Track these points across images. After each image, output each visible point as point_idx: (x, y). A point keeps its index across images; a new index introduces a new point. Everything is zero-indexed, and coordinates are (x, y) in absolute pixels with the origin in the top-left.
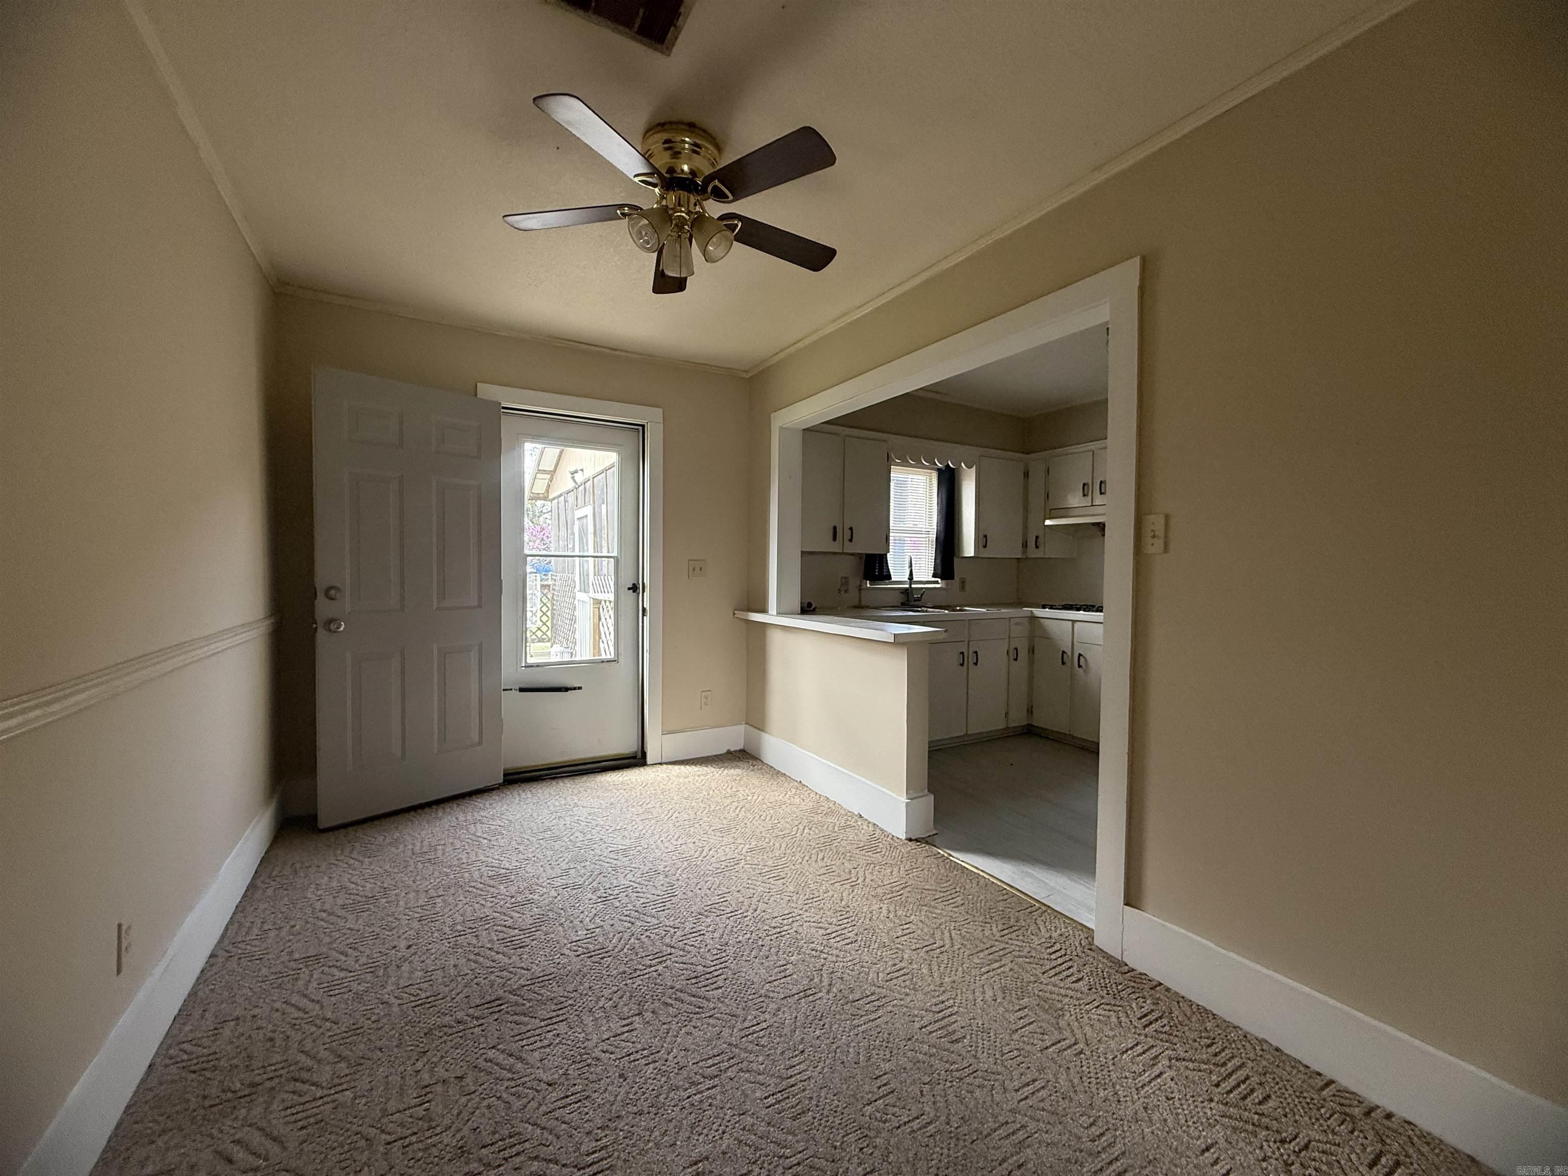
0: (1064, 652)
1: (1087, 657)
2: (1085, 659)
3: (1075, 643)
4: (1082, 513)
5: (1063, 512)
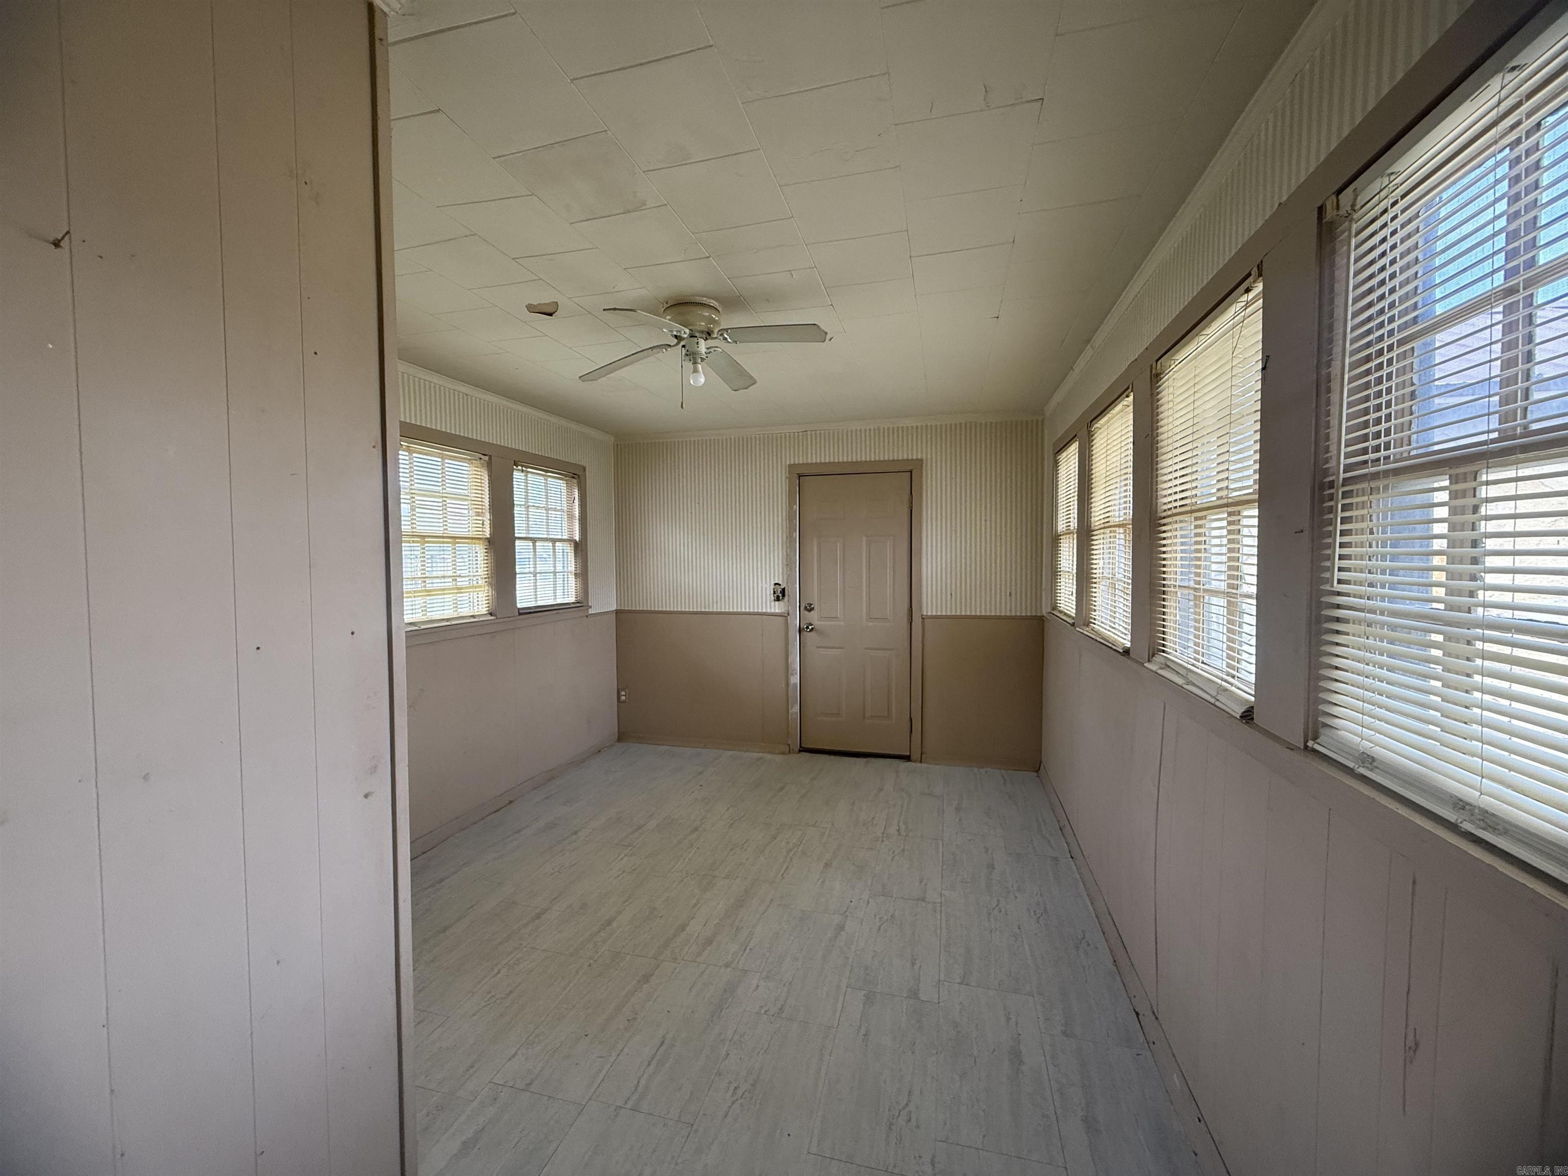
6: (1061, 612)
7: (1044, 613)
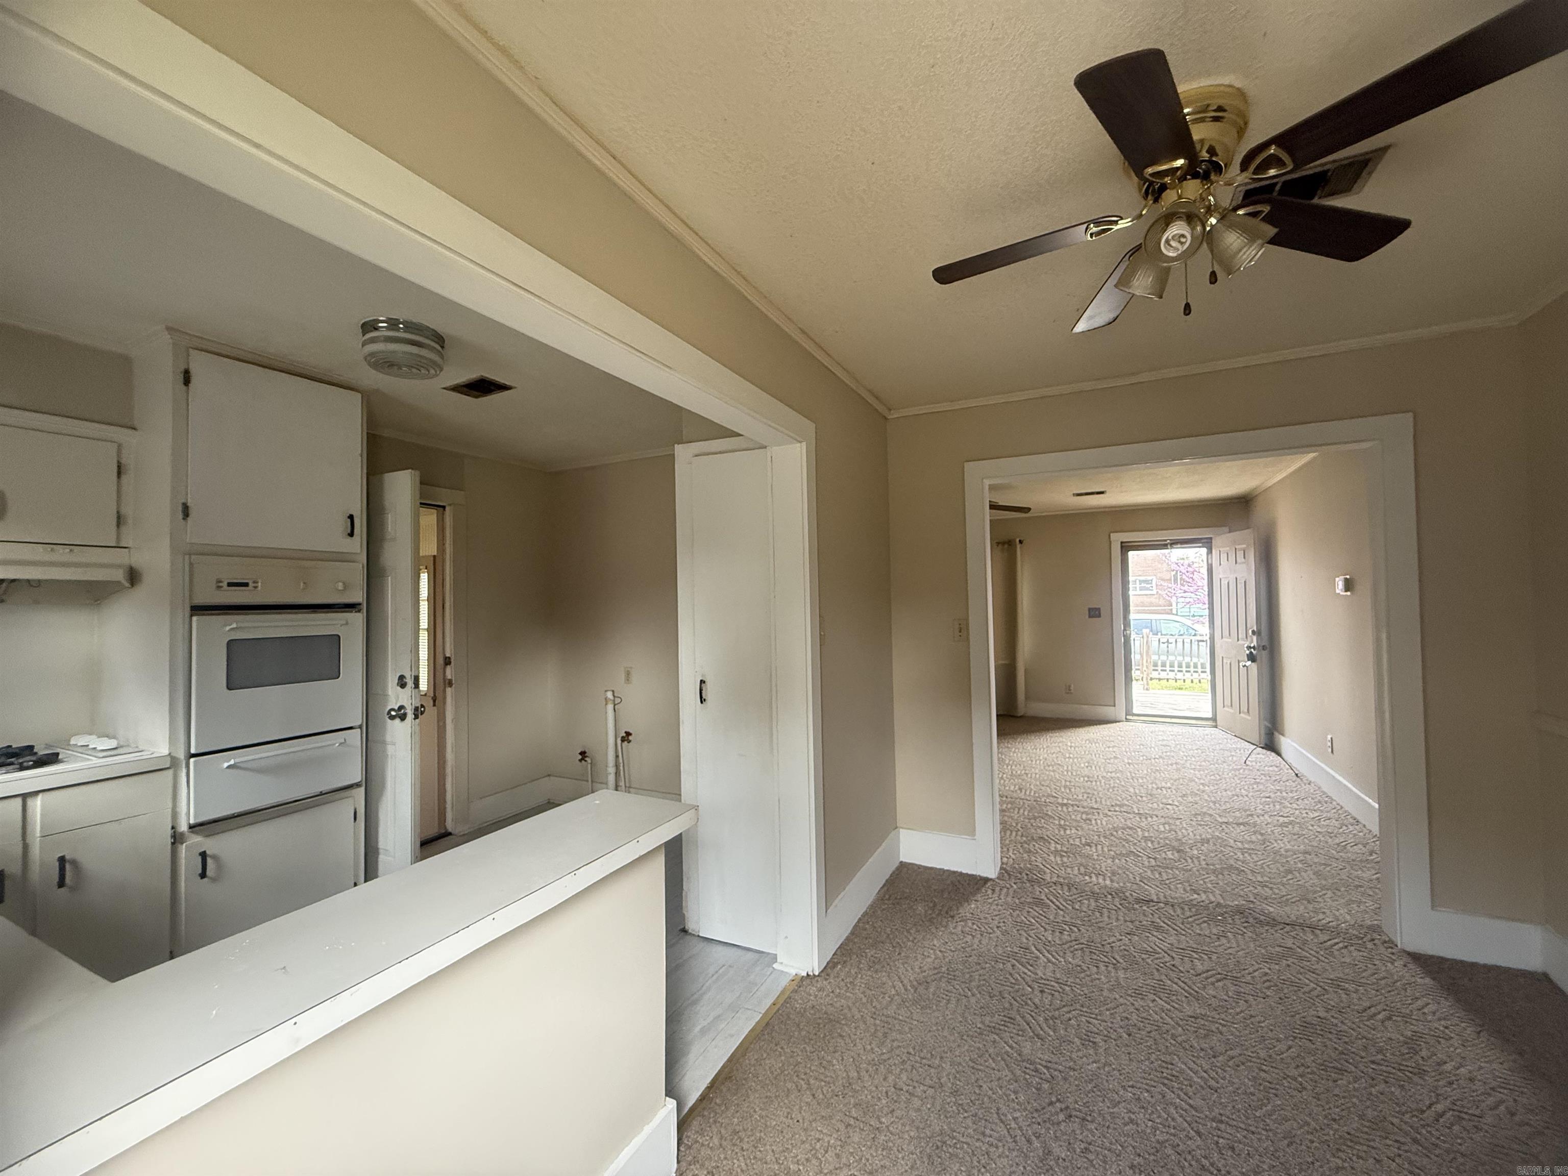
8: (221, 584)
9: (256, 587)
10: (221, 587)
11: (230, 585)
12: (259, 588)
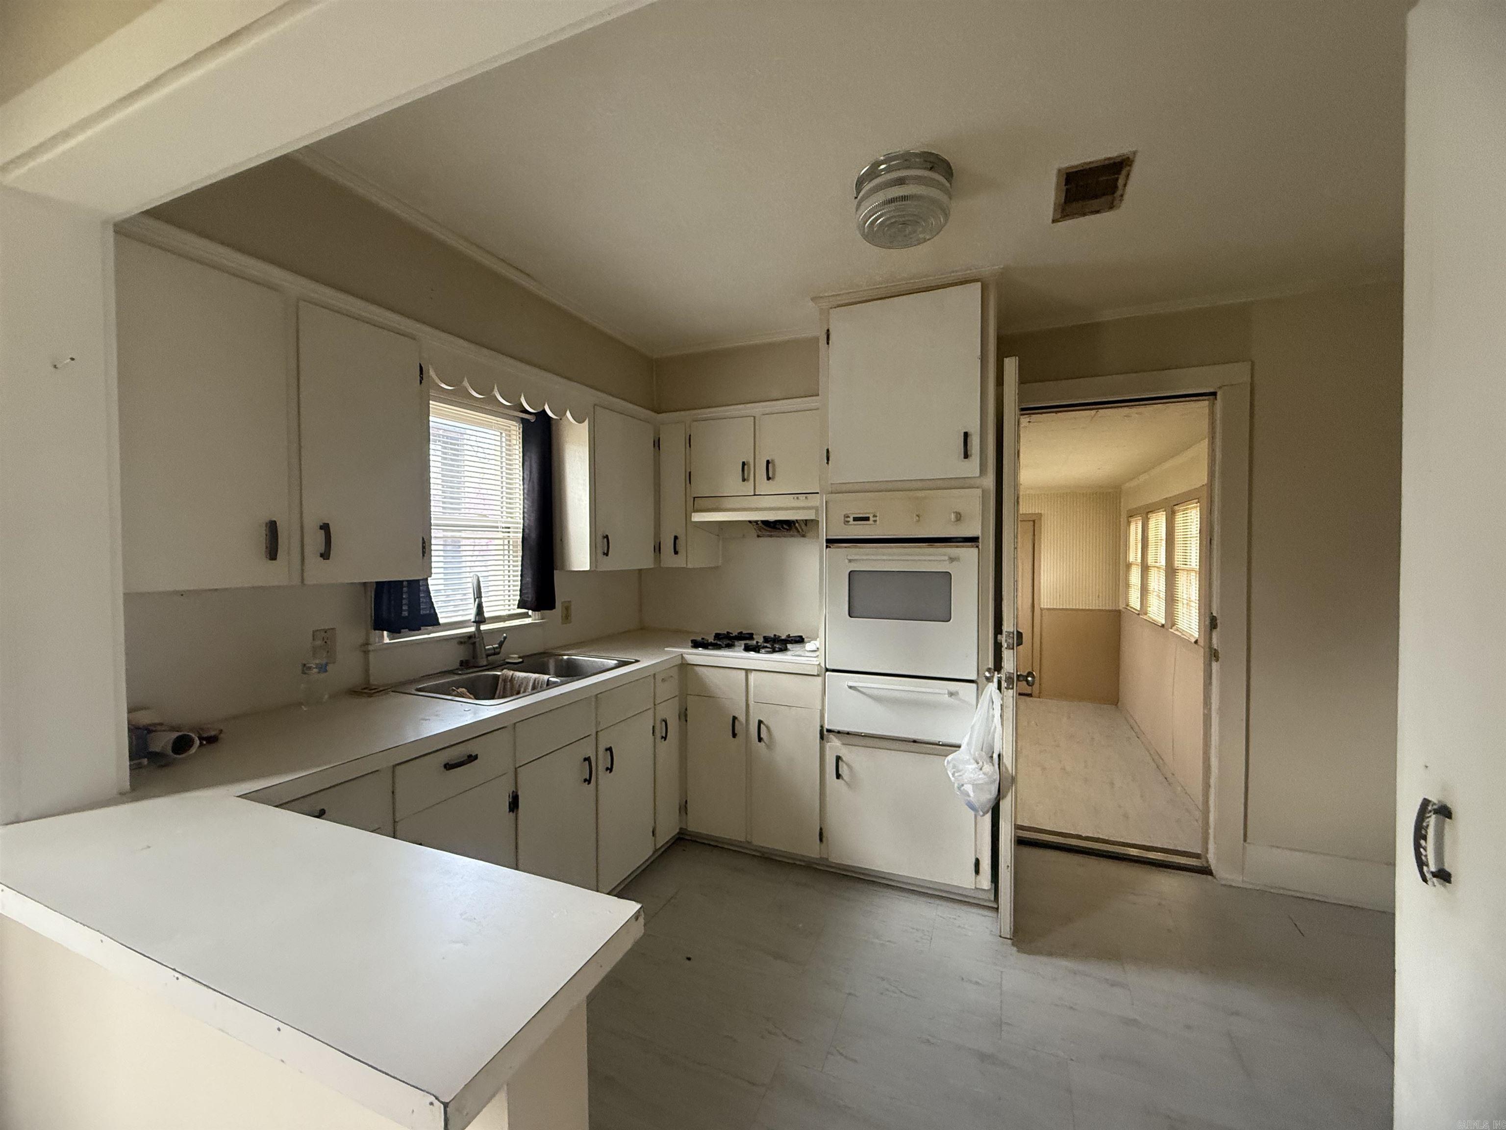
0: (734, 718)
1: (770, 725)
2: (768, 727)
3: (751, 703)
4: (738, 506)
5: (714, 503)
6: (1131, 607)
7: (1121, 608)
8: (848, 519)
9: (875, 521)
10: (849, 522)
11: (855, 519)
12: (878, 522)
